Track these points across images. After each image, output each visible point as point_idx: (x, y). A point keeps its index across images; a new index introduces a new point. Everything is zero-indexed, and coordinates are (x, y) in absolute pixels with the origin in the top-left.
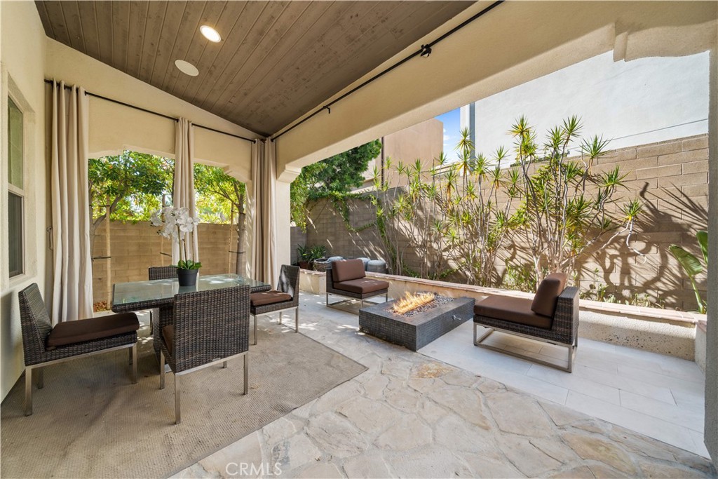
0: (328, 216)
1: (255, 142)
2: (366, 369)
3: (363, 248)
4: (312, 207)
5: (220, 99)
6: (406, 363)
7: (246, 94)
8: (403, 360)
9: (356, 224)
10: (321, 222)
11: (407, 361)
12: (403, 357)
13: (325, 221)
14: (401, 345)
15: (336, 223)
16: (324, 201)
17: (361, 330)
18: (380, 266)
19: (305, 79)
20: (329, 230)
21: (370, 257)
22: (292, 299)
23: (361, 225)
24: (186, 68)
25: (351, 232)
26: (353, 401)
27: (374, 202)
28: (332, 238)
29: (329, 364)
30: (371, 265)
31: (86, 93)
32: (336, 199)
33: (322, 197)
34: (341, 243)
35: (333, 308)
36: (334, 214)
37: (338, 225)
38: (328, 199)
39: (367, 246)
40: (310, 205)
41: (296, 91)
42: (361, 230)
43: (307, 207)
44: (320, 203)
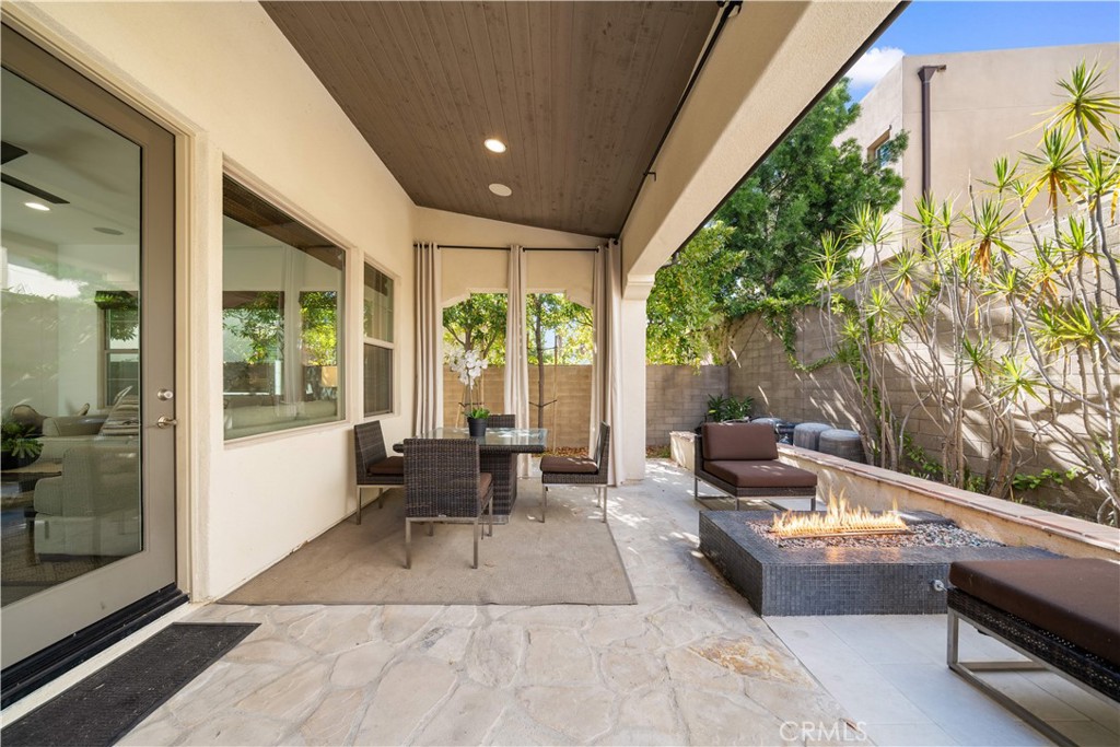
0: (762, 345)
1: (597, 250)
2: (633, 602)
3: (821, 404)
4: (736, 331)
5: (543, 210)
6: (713, 625)
7: (561, 195)
8: (714, 618)
9: (809, 356)
10: (750, 356)
11: (721, 623)
12: (720, 615)
13: (755, 354)
14: (743, 596)
15: (773, 356)
16: (754, 318)
17: (701, 549)
18: (845, 443)
19: (607, 147)
20: (762, 370)
21: (836, 423)
22: (597, 472)
23: (818, 358)
24: (500, 190)
25: (800, 371)
26: (561, 631)
27: (839, 309)
28: (767, 384)
29: (590, 575)
30: (825, 440)
31: (439, 247)
32: (773, 314)
33: (750, 311)
34: (781, 394)
35: (701, 503)
36: (770, 338)
37: (776, 359)
38: (760, 314)
39: (831, 400)
40: (733, 328)
41: (608, 166)
42: (818, 369)
43: (728, 331)
44: (749, 322)
